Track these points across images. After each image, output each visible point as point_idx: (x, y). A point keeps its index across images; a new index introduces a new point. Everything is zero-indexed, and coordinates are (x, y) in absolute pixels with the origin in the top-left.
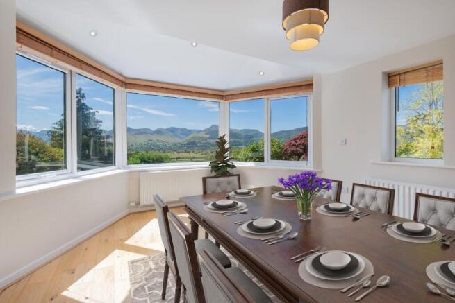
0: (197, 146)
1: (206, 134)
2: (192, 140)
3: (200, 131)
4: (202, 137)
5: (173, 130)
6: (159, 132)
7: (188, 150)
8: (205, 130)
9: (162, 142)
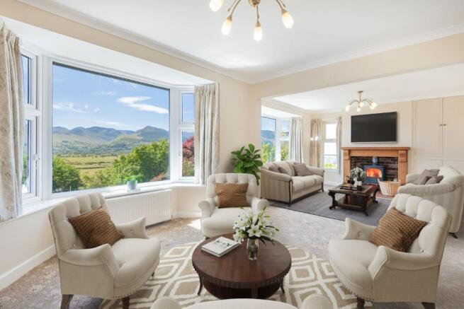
0: (127, 149)
1: (138, 136)
2: (123, 142)
3: (132, 132)
4: (134, 139)
5: (96, 130)
6: (78, 131)
7: (115, 153)
8: (138, 132)
9: (82, 143)
